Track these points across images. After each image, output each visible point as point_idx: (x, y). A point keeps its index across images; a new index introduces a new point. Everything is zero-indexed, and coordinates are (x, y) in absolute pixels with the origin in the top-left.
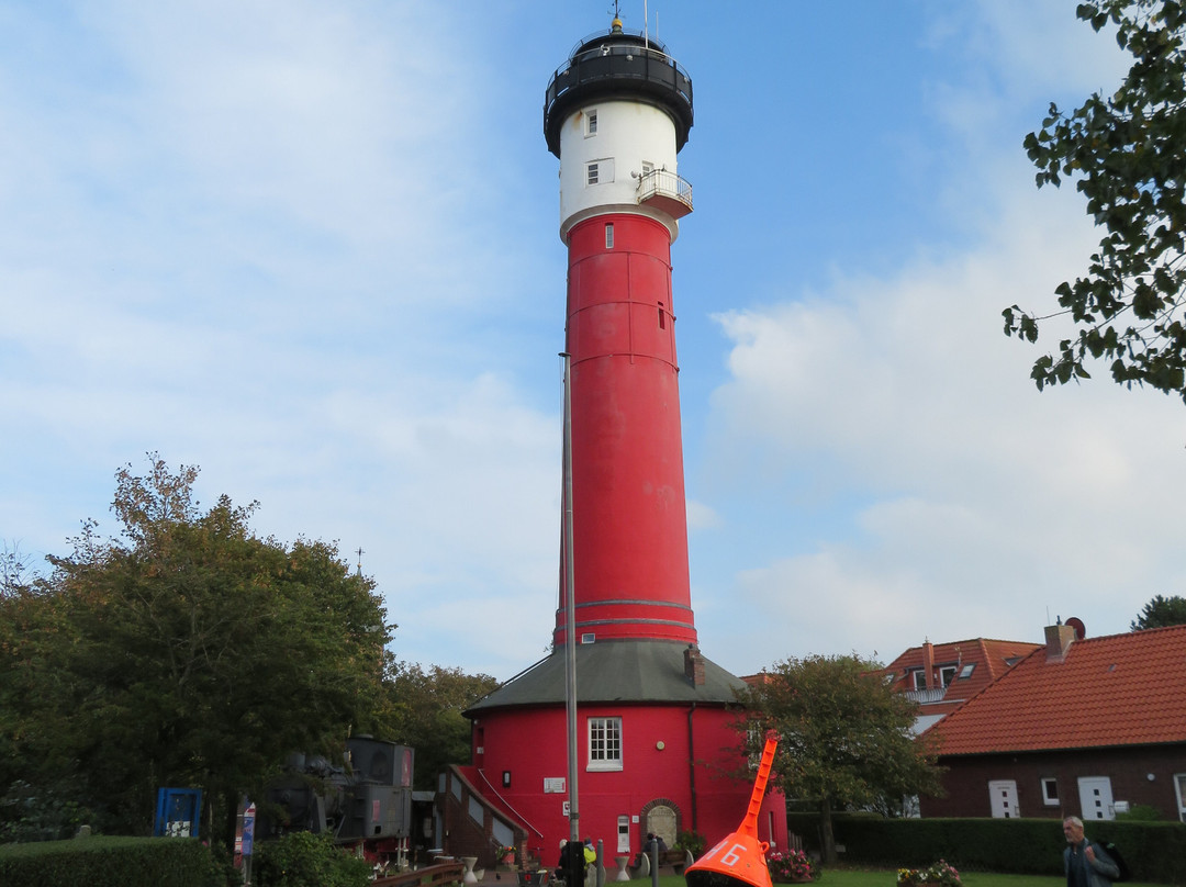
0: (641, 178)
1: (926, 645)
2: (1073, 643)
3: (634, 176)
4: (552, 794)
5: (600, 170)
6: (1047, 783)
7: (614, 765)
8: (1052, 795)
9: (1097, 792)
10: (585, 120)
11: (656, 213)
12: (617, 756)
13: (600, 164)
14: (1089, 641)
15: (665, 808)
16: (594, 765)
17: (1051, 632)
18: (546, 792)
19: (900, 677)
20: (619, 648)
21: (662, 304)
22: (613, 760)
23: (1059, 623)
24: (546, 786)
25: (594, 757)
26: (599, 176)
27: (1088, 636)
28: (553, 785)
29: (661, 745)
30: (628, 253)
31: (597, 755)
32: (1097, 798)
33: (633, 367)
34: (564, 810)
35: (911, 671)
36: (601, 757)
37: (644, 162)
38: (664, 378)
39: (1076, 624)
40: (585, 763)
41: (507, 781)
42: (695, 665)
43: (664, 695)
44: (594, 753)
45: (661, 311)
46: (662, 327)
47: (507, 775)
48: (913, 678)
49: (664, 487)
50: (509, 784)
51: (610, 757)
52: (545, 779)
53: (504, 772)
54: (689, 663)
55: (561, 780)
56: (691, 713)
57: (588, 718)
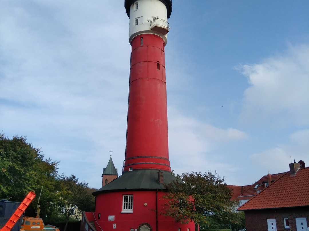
0: (151, 22)
1: (269, 174)
2: (300, 169)
3: (149, 21)
4: (111, 221)
5: (139, 21)
6: (286, 220)
7: (130, 211)
8: (287, 225)
9: (302, 224)
10: (135, 6)
11: (157, 33)
12: (131, 208)
13: (139, 19)
14: (306, 168)
15: (146, 226)
16: (124, 211)
17: (291, 166)
18: (109, 220)
19: (260, 185)
20: (139, 172)
21: (159, 62)
22: (130, 209)
23: (295, 162)
24: (109, 218)
25: (124, 208)
26: (139, 23)
27: (306, 166)
28: (111, 218)
29: (146, 204)
30: (148, 46)
31: (125, 208)
32: (302, 226)
33: (148, 81)
34: (114, 227)
35: (264, 183)
36: (127, 208)
37: (153, 17)
38: (159, 86)
39: (302, 163)
40: (121, 210)
41: (99, 217)
42: (160, 177)
43: (148, 187)
44: (124, 207)
45: (159, 64)
46: (159, 69)
47: (99, 215)
48: (265, 185)
49: (158, 120)
50: (99, 218)
51: (129, 208)
52: (109, 216)
53: (99, 214)
54: (159, 176)
55: (114, 216)
56: (157, 193)
57: (123, 195)
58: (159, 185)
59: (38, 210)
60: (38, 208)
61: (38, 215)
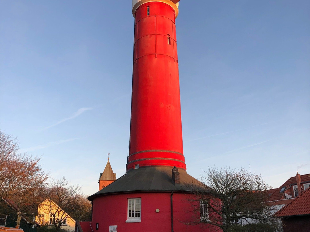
1: (297, 175)
7: (137, 220)
11: (166, 1)
16: (130, 220)
19: (287, 188)
20: (148, 170)
21: (169, 35)
22: (138, 217)
24: (110, 229)
25: (130, 216)
28: (113, 228)
29: (158, 210)
30: (155, 16)
33: (156, 58)
35: (292, 186)
36: (133, 216)
38: (170, 64)
40: (126, 219)
41: (97, 227)
42: (175, 175)
43: (160, 188)
44: (130, 214)
45: (169, 38)
46: (170, 43)
47: (97, 225)
48: (293, 188)
49: (169, 105)
50: (97, 229)
51: (136, 216)
52: (110, 226)
53: (97, 223)
54: (173, 174)
55: (116, 226)
56: (172, 195)
57: (128, 198)
58: (174, 185)
59: (18, 218)
60: (19, 215)
61: (18, 225)
